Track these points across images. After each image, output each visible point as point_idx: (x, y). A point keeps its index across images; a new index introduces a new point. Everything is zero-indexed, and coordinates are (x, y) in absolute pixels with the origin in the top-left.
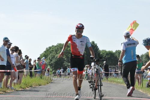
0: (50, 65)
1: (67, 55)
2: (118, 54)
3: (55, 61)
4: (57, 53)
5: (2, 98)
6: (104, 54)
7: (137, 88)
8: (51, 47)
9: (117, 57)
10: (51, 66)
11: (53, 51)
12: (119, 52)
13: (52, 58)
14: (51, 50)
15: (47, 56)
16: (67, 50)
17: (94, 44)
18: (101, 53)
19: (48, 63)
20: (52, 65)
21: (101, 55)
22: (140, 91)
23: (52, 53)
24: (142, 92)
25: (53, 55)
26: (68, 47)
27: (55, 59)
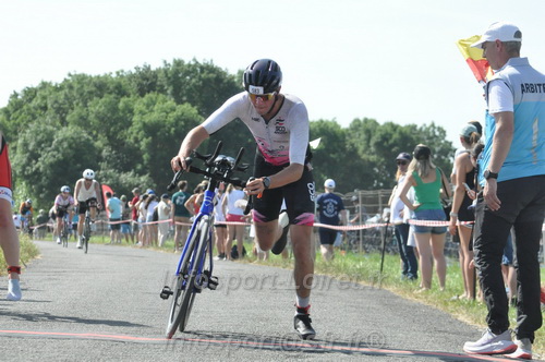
0: (26, 177)
1: (115, 133)
2: (363, 136)
3: (52, 160)
4: (64, 122)
7: (446, 303)
8: (36, 91)
9: (355, 150)
10: (30, 183)
11: (45, 108)
12: (366, 128)
13: (39, 144)
14: (35, 103)
15: (16, 133)
16: (114, 109)
19: (18, 170)
20: (39, 179)
22: (461, 318)
23: (40, 119)
24: (469, 322)
25: (45, 130)
26: (122, 96)
27: (53, 150)
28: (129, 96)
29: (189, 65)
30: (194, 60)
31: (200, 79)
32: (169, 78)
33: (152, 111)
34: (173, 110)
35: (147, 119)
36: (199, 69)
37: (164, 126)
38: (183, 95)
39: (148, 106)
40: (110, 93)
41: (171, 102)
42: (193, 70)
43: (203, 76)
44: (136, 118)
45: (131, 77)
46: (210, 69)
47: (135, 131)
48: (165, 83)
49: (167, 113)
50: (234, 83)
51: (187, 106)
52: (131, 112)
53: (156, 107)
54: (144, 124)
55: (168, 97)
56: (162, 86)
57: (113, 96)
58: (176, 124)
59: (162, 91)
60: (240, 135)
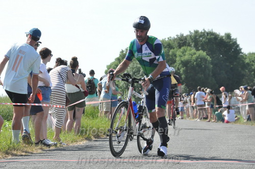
5: (24, 165)
6: (253, 61)
13: (134, 73)
17: (230, 39)
18: (247, 61)
21: (248, 64)
25: (136, 66)
26: (171, 49)
27: (141, 76)
28: (174, 49)
29: (202, 32)
30: (204, 30)
31: (207, 39)
32: (192, 39)
33: (185, 55)
34: (195, 54)
35: (183, 59)
36: (206, 34)
37: (191, 62)
38: (199, 46)
39: (183, 53)
40: (165, 48)
41: (194, 50)
42: (203, 34)
43: (208, 37)
44: (178, 59)
45: (175, 40)
46: (211, 34)
47: (177, 65)
48: (190, 41)
49: (192, 55)
50: (223, 39)
51: (201, 52)
52: (175, 56)
53: (187, 53)
54: (182, 62)
55: (192, 48)
56: (189, 43)
57: (166, 49)
58: (196, 60)
59: (189, 45)
60: (228, 64)
